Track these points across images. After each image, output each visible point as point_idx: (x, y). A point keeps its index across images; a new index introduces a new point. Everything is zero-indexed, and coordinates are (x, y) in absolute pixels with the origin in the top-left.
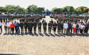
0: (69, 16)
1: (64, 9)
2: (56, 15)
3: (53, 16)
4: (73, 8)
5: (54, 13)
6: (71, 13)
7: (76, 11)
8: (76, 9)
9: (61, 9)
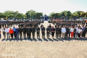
0: (67, 21)
1: (61, 14)
2: (54, 20)
3: (51, 21)
4: (70, 13)
5: (52, 18)
6: (69, 18)
7: (73, 16)
8: (73, 13)
9: (58, 14)
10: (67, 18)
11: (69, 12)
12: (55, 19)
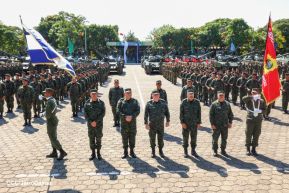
0: (233, 64)
1: (205, 32)
2: (172, 62)
3: (157, 65)
4: (247, 27)
5: (164, 53)
7: (259, 42)
8: (261, 30)
9: (192, 32)
10: (234, 54)
11: (240, 25)
12: (178, 54)
